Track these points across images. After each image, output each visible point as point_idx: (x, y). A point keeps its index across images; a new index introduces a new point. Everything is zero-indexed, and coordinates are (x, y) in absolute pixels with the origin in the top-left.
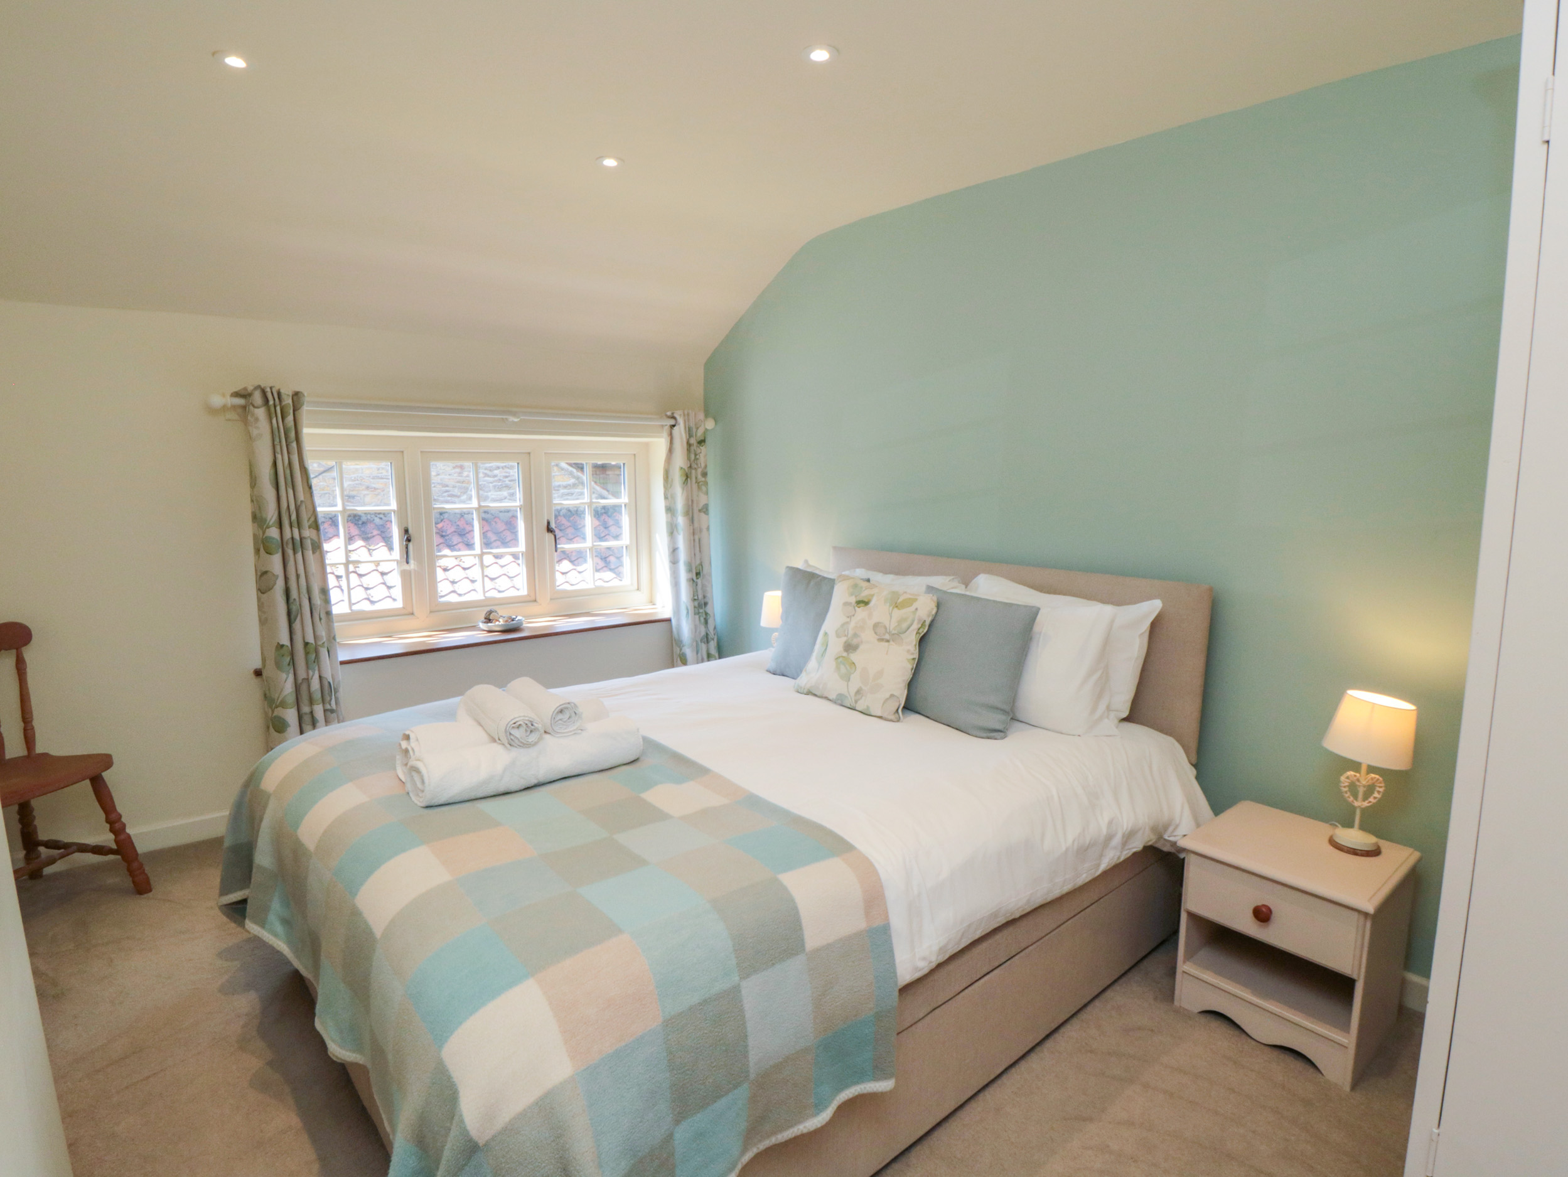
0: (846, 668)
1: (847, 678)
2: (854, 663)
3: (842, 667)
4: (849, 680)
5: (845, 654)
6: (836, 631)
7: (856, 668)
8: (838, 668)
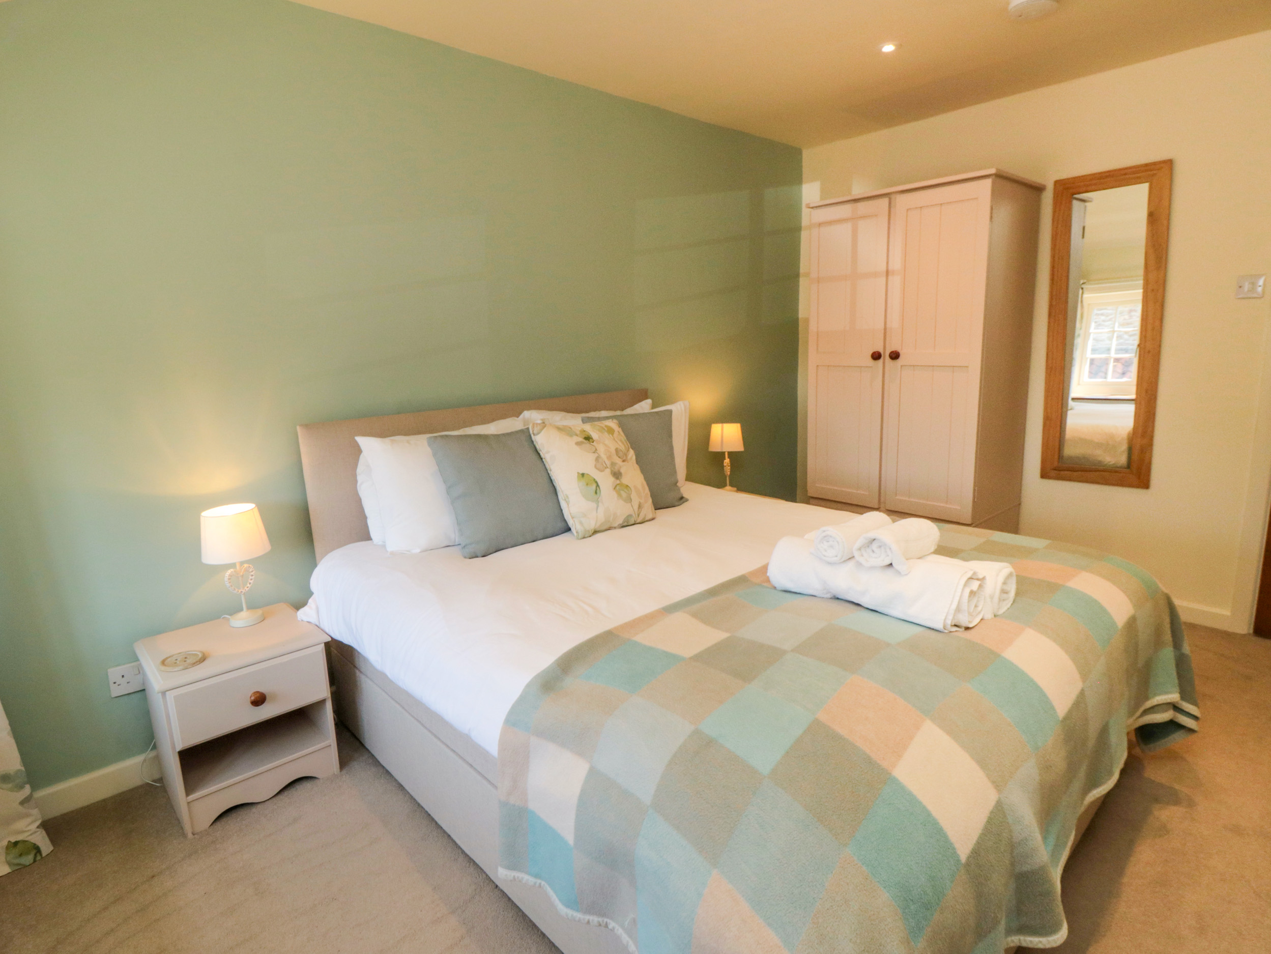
0: (626, 492)
1: (629, 500)
2: (627, 486)
3: (622, 492)
4: (631, 501)
5: (618, 482)
6: (596, 467)
7: (630, 488)
8: (620, 495)
